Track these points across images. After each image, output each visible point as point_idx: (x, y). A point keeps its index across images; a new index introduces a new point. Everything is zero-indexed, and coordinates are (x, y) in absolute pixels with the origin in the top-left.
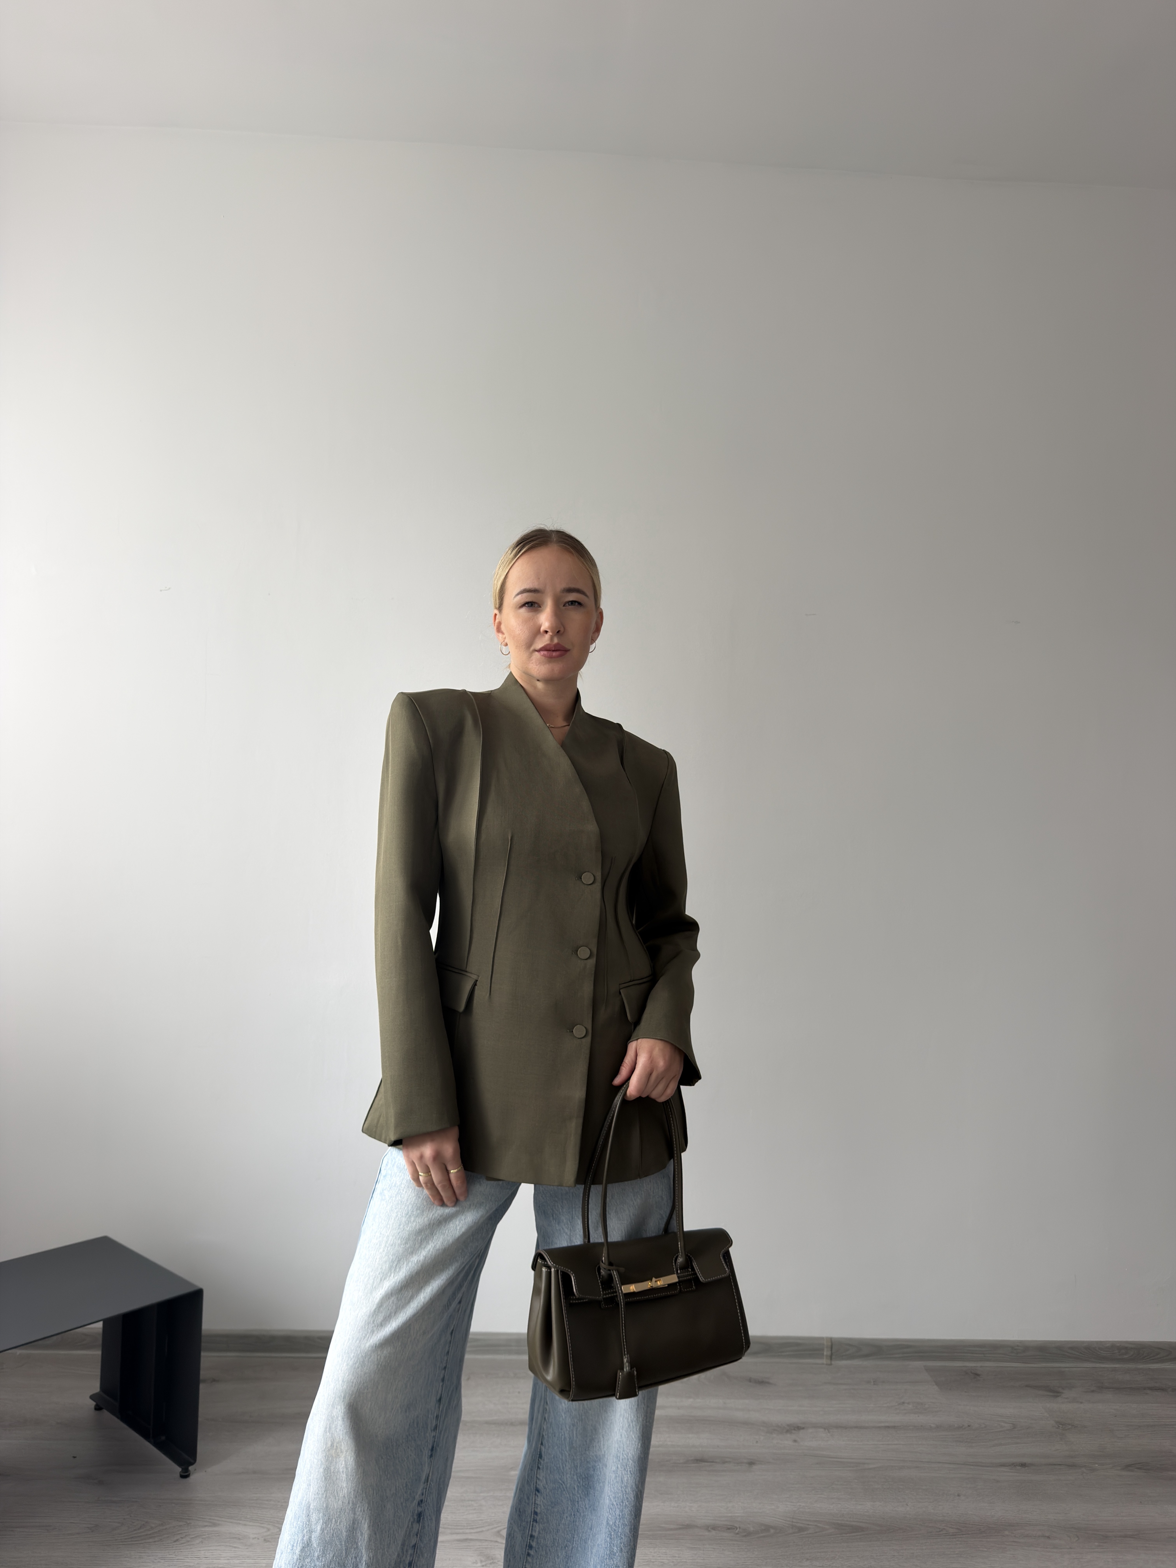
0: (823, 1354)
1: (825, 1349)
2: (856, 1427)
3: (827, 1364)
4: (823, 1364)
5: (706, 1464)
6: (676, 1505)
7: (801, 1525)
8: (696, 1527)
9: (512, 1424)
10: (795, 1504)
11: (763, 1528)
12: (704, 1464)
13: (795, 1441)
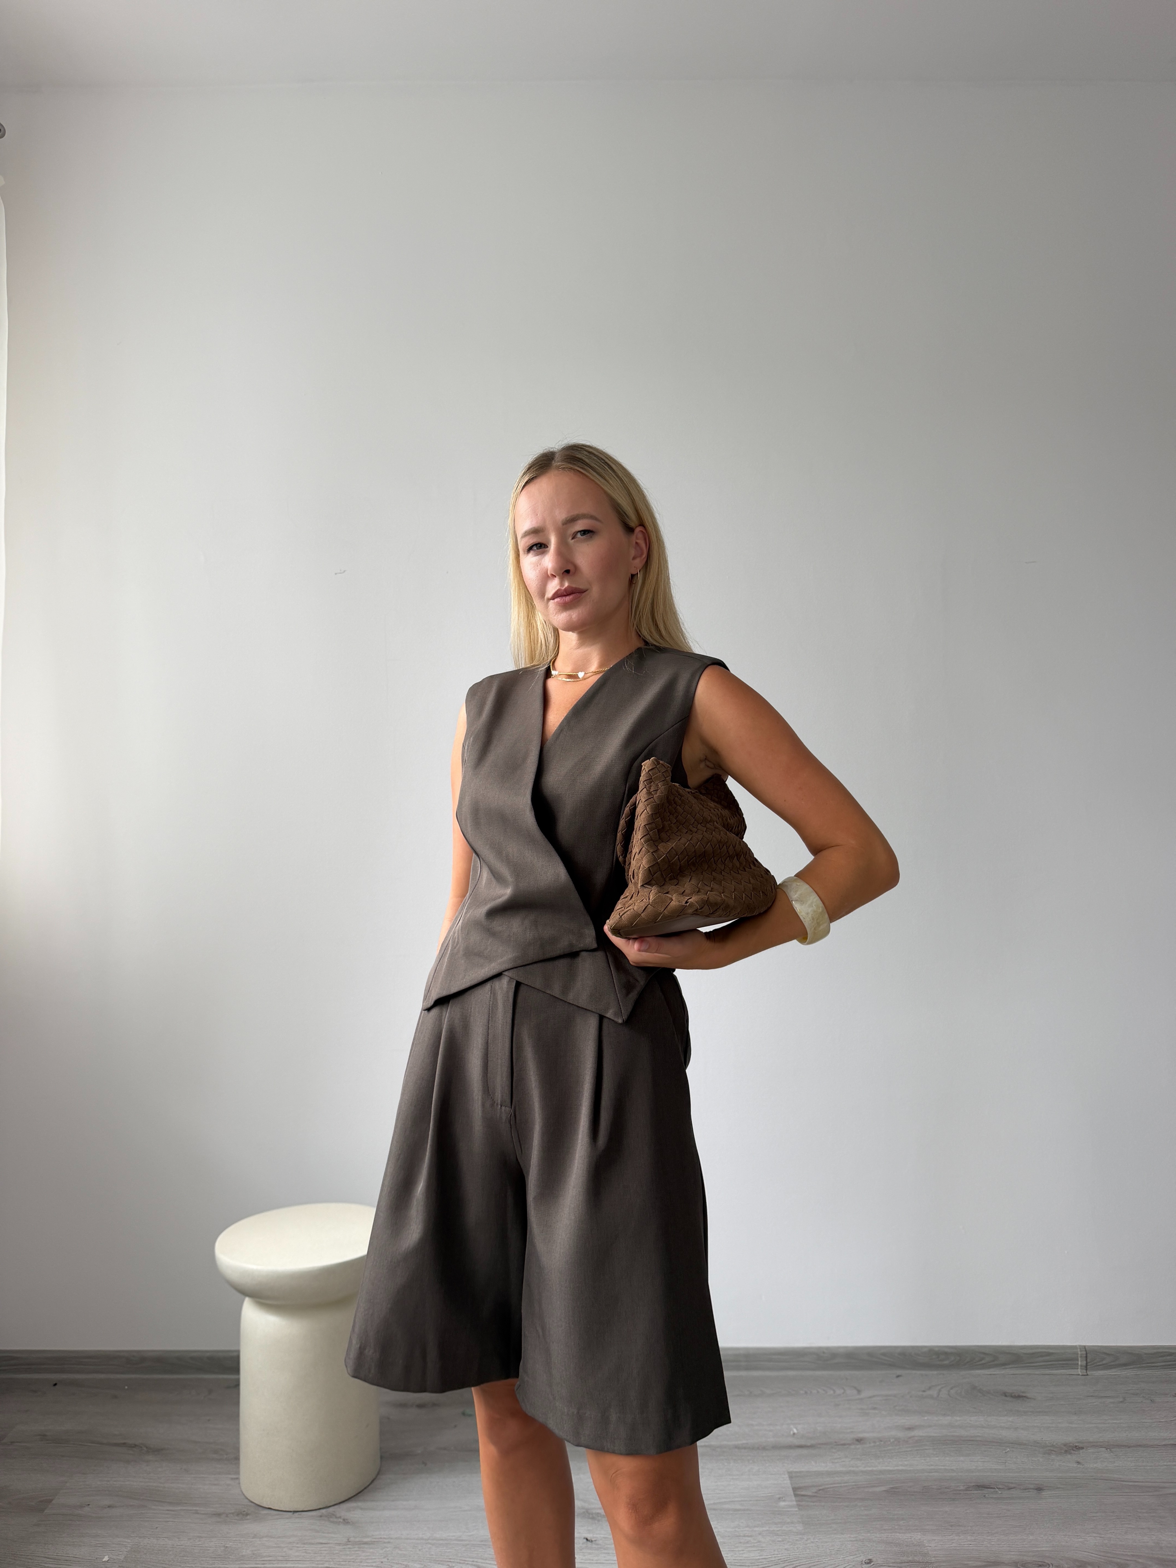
0: (1078, 1364)
1: (1079, 1359)
2: (1140, 1446)
3: (1082, 1375)
4: (1079, 1375)
5: (989, 1490)
6: (973, 1538)
7: (1119, 1560)
8: (1003, 1563)
9: (764, 1448)
10: (1103, 1536)
11: (1077, 1563)
12: (985, 1491)
13: (1078, 1463)
